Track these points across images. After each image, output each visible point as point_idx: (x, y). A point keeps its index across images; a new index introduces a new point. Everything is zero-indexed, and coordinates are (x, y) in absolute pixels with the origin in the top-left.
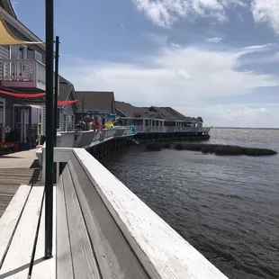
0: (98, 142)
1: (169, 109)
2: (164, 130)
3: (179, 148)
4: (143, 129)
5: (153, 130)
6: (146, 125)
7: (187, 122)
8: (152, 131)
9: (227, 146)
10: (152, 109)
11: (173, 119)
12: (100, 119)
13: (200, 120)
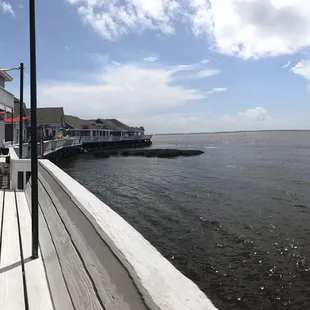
0: (50, 152)
1: (114, 121)
2: (110, 139)
3: (126, 154)
4: (91, 139)
5: (101, 139)
6: (94, 135)
7: (131, 131)
8: (99, 141)
9: (167, 150)
10: (99, 121)
11: (119, 129)
12: (50, 131)
13: (142, 129)
